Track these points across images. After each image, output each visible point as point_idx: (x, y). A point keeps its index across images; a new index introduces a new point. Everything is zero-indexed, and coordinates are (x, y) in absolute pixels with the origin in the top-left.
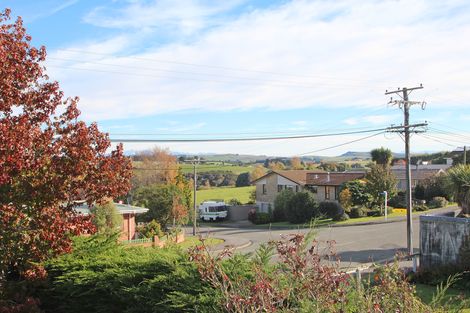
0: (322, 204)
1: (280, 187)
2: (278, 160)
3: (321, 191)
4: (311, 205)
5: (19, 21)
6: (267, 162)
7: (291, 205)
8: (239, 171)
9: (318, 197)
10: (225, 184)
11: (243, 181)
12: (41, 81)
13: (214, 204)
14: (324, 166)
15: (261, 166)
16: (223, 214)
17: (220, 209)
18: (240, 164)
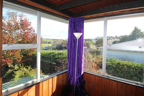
0: (64, 47)
1: (57, 44)
2: (55, 39)
3: (64, 45)
4: (62, 47)
5: (27, 17)
6: (53, 40)
7: (59, 47)
8: (48, 41)
9: (63, 46)
10: (46, 43)
11: (49, 43)
12: (30, 27)
13: (46, 46)
14: (63, 41)
15: (52, 40)
16: (47, 48)
17: (46, 47)
18: (48, 40)
